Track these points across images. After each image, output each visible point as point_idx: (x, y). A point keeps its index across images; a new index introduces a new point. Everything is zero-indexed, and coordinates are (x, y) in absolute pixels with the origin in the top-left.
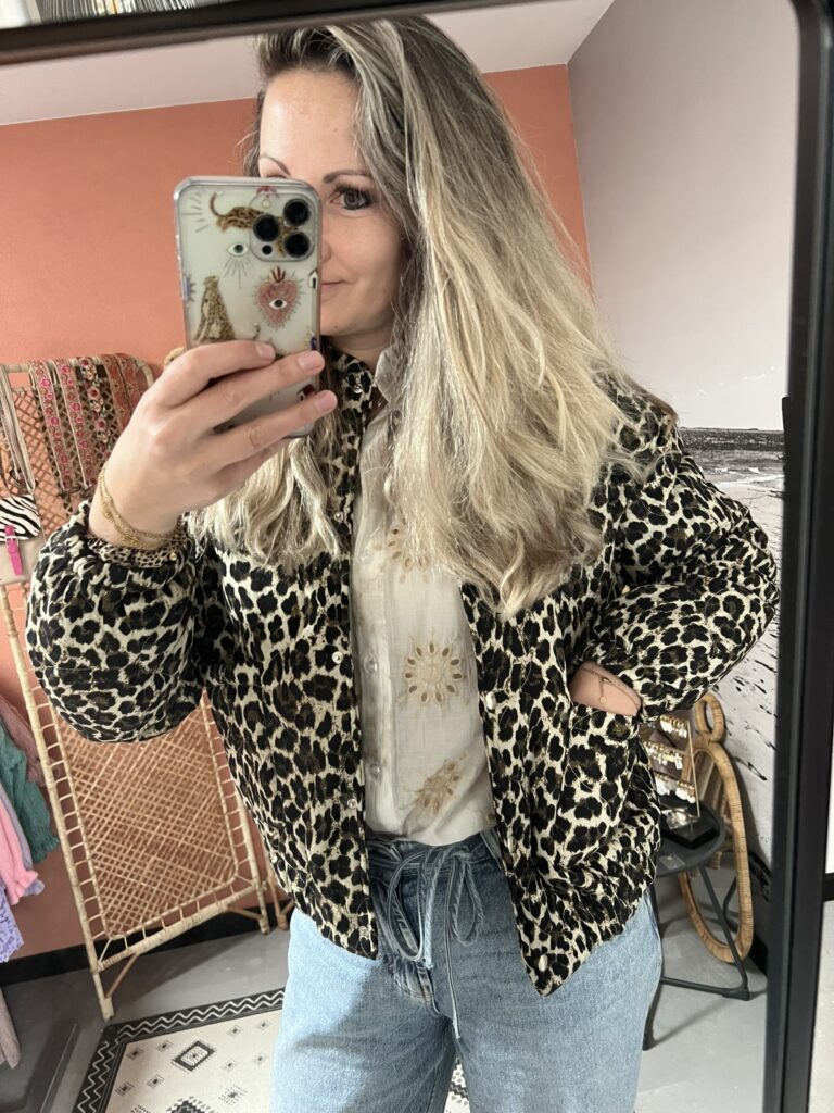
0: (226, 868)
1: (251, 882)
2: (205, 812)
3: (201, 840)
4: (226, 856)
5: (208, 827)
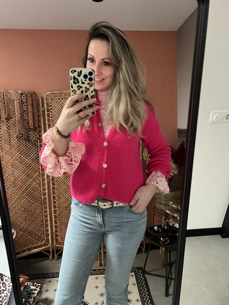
0: (42, 239)
1: (49, 245)
3: (36, 230)
4: (42, 236)
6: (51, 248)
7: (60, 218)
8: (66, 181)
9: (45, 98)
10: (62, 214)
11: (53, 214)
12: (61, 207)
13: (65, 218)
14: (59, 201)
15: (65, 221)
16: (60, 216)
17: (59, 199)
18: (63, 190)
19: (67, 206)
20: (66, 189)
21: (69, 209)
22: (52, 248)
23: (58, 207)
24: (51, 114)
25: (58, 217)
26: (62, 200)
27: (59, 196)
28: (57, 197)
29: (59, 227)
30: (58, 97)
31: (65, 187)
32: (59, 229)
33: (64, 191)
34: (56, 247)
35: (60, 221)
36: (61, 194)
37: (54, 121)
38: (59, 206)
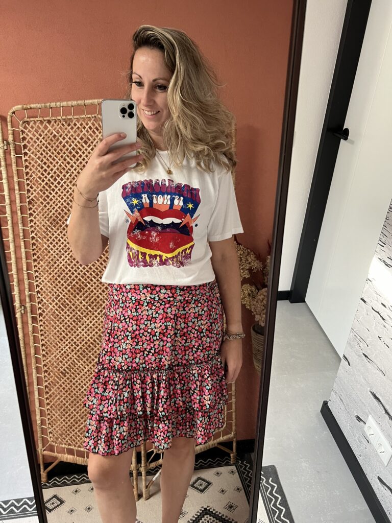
7: (50, 396)
8: (63, 316)
9: (9, 119)
10: (55, 388)
12: (52, 371)
13: (62, 396)
14: (47, 359)
15: (62, 402)
16: (50, 390)
17: (47, 353)
18: (55, 334)
19: (66, 369)
20: (64, 331)
23: (46, 371)
24: (23, 159)
25: (47, 393)
26: (55, 356)
27: (47, 348)
28: (43, 350)
29: (49, 414)
30: (39, 119)
31: (61, 328)
32: (49, 419)
33: (58, 337)
34: (43, 456)
35: (51, 402)
36: (51, 344)
37: (31, 176)
38: (48, 368)
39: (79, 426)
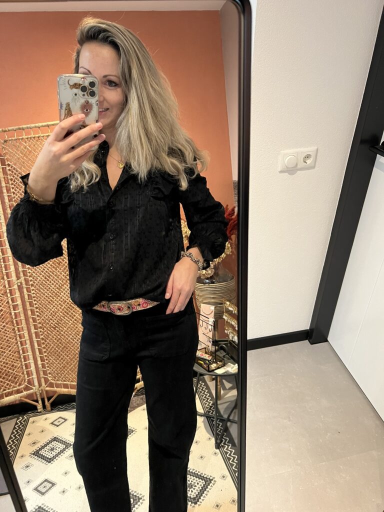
0: (20, 380)
1: (34, 388)
2: (10, 353)
3: (7, 366)
4: (20, 374)
5: (11, 360)
6: (38, 393)
7: (46, 346)
8: (49, 284)
10: (49, 339)
11: (35, 339)
12: (45, 327)
13: (55, 345)
14: (41, 318)
15: (55, 349)
16: (46, 341)
17: (40, 314)
18: (45, 298)
19: (56, 325)
20: (51, 296)
21: (59, 329)
22: (41, 394)
23: (41, 328)
24: (8, 168)
25: (43, 343)
26: (47, 316)
27: (39, 310)
28: (37, 312)
29: (47, 360)
30: (16, 138)
31: (48, 294)
32: (47, 363)
33: (47, 300)
34: (47, 391)
35: (47, 350)
36: (42, 306)
37: (14, 181)
38: (42, 325)
39: (70, 366)
